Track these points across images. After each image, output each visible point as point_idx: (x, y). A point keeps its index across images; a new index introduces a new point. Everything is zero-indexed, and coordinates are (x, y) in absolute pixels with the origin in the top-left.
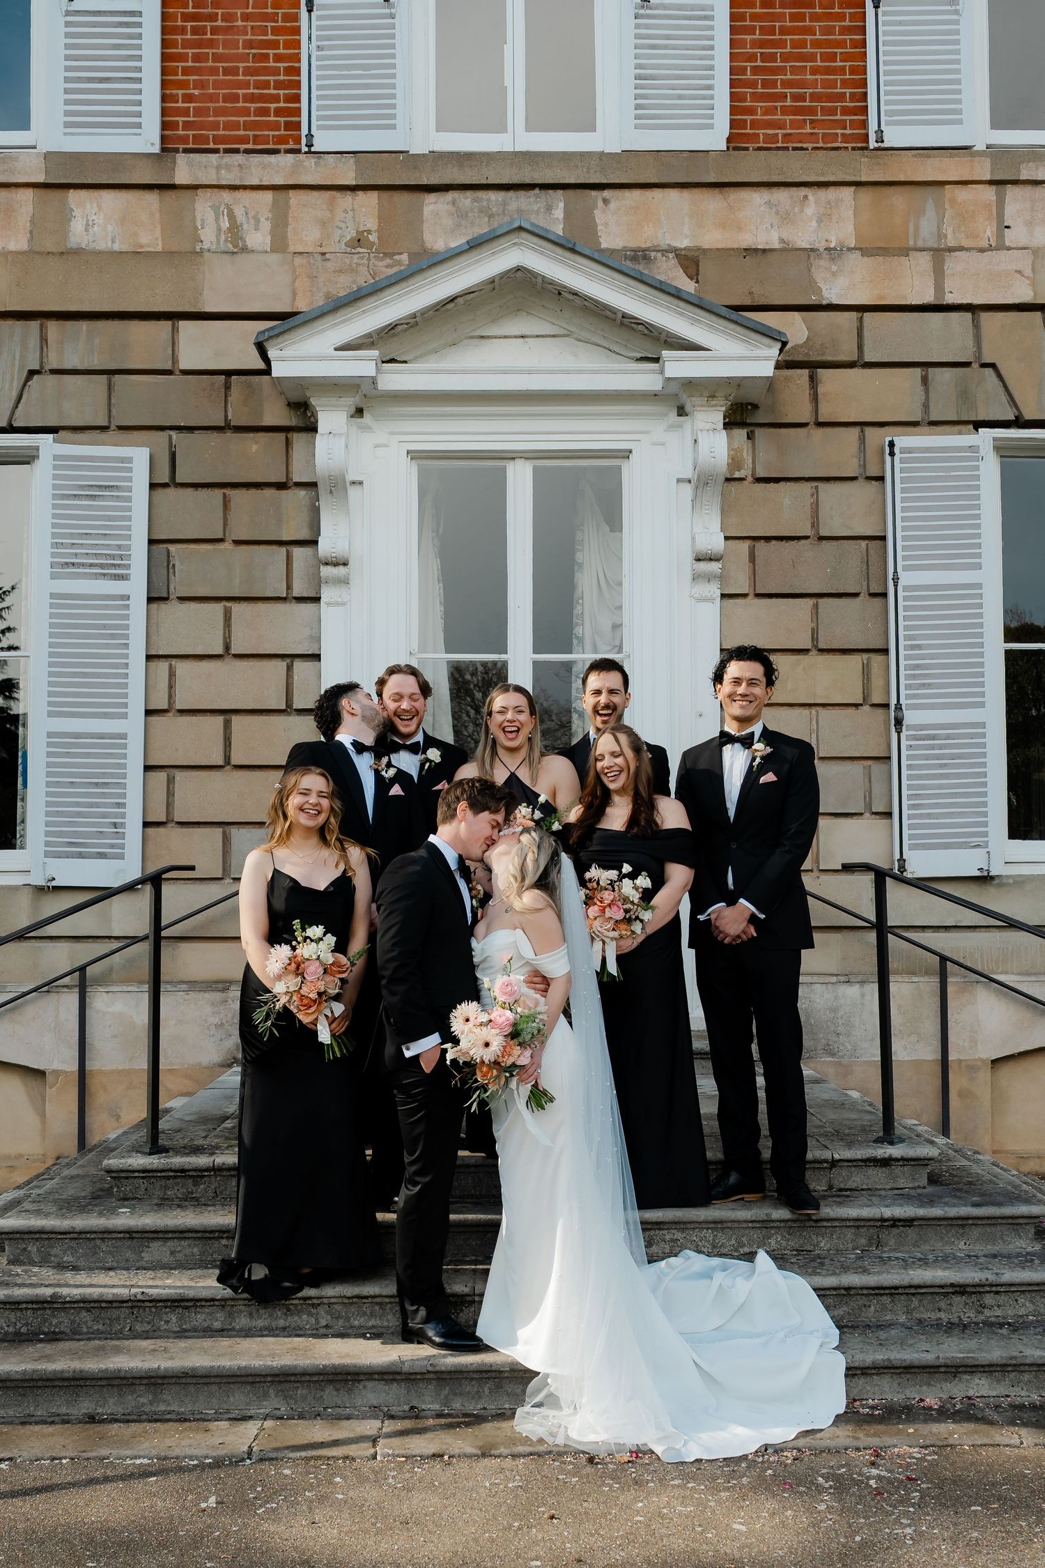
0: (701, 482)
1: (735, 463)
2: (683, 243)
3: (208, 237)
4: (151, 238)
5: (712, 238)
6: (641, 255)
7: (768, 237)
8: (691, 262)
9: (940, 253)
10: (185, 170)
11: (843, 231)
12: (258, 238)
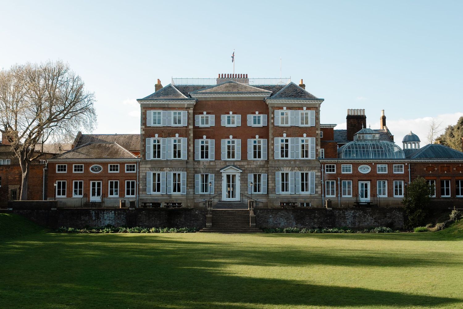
0: (239, 176)
1: (241, 175)
2: (239, 164)
3: (217, 164)
4: (214, 164)
5: (240, 164)
6: (237, 165)
7: (243, 164)
8: (239, 165)
9: (250, 165)
10: (216, 161)
11: (246, 164)
12: (219, 164)
